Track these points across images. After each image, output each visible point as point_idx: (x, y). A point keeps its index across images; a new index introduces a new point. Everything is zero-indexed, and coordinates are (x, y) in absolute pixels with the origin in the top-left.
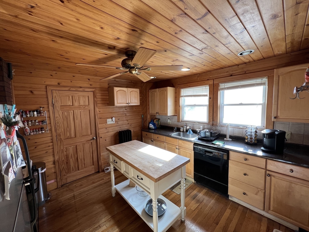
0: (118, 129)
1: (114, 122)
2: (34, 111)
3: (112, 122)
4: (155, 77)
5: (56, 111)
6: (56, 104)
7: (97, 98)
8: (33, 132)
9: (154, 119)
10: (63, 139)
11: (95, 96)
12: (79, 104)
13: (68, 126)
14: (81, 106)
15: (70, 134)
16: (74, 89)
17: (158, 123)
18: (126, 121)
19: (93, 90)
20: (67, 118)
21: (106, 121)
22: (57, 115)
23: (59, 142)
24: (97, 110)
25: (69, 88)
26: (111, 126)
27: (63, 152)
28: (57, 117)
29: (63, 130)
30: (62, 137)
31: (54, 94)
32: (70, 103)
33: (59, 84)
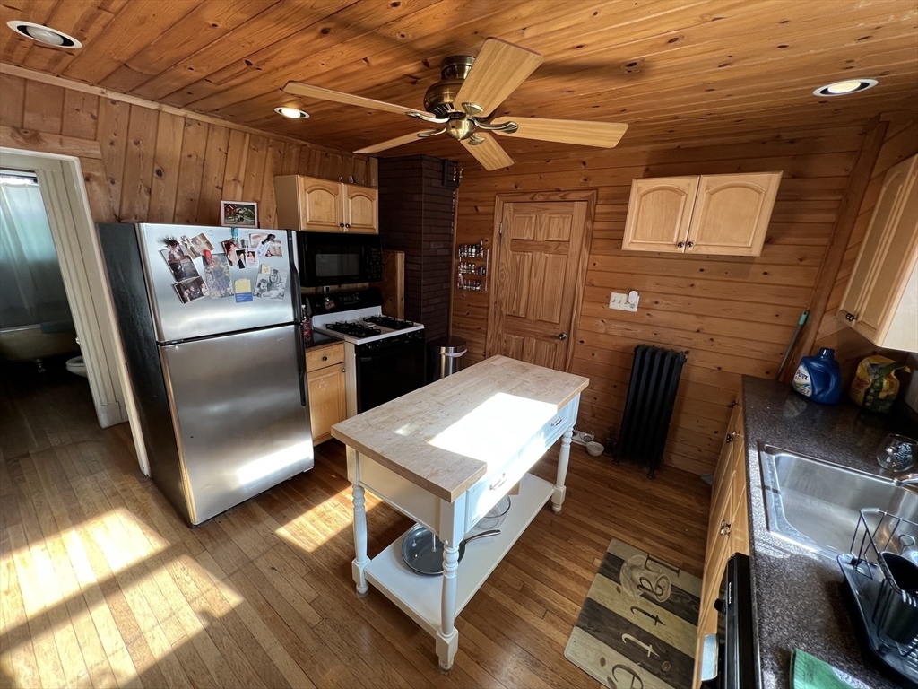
0: (641, 335)
1: (635, 310)
2: (472, 247)
3: (627, 308)
5: (503, 251)
6: (505, 236)
7: (593, 221)
8: (467, 285)
10: (504, 314)
11: (589, 215)
12: (548, 236)
13: (518, 288)
14: (550, 243)
15: (518, 307)
16: (541, 198)
19: (589, 194)
20: (518, 270)
21: (608, 297)
22: (503, 260)
23: (497, 317)
24: (586, 257)
25: (531, 195)
26: (622, 317)
27: (500, 340)
28: (503, 264)
29: (507, 293)
30: (504, 310)
31: (506, 212)
32: (528, 235)
33: (516, 187)
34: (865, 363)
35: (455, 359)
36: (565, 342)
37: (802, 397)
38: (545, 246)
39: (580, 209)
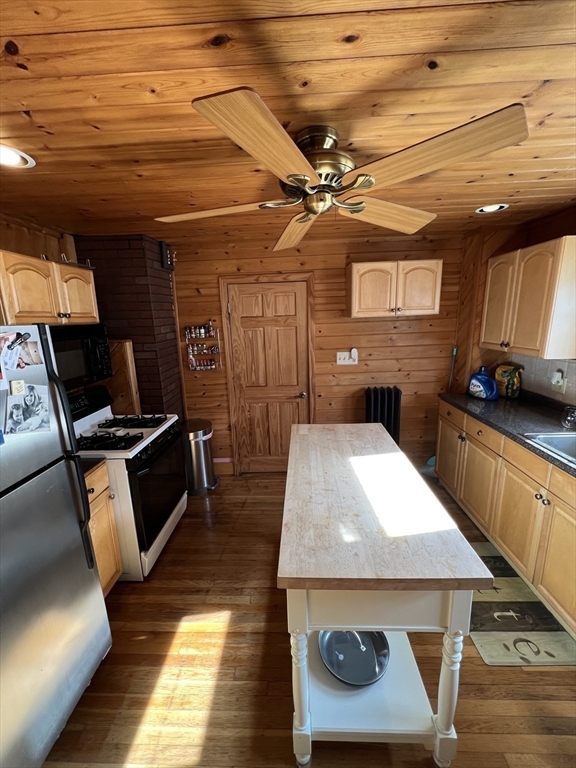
0: (364, 381)
1: (356, 362)
2: (200, 328)
3: (351, 362)
4: (506, 206)
5: (234, 329)
6: (234, 315)
7: (314, 297)
8: (200, 365)
9: (498, 366)
10: (244, 386)
11: (310, 293)
12: (276, 312)
13: (255, 360)
14: (280, 319)
15: (257, 379)
16: (265, 279)
17: (509, 381)
18: (394, 362)
19: (307, 275)
20: (252, 343)
21: (335, 356)
22: (235, 337)
23: (238, 392)
24: (313, 327)
25: (255, 277)
26: (348, 370)
27: (243, 411)
28: (235, 340)
29: (244, 367)
30: (243, 383)
31: (232, 293)
32: (257, 312)
33: (239, 270)
34: (499, 371)
35: (204, 442)
36: (305, 401)
37: (480, 399)
38: (276, 320)
39: (301, 289)
